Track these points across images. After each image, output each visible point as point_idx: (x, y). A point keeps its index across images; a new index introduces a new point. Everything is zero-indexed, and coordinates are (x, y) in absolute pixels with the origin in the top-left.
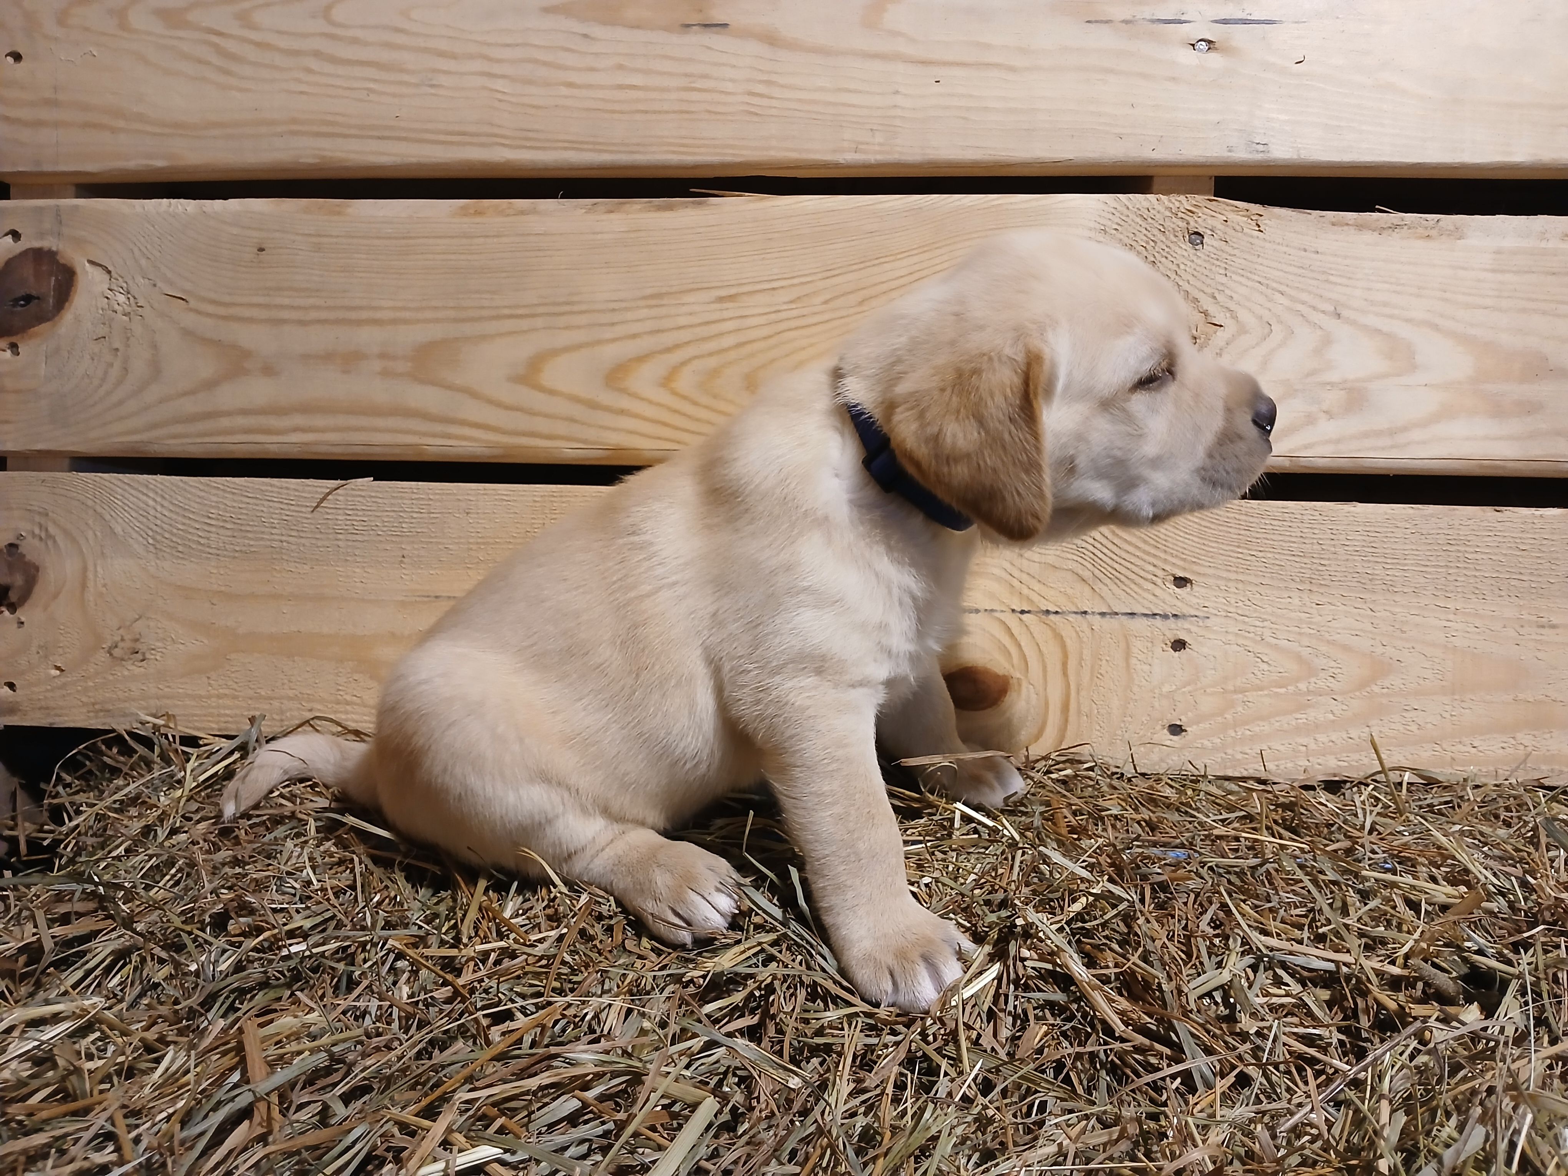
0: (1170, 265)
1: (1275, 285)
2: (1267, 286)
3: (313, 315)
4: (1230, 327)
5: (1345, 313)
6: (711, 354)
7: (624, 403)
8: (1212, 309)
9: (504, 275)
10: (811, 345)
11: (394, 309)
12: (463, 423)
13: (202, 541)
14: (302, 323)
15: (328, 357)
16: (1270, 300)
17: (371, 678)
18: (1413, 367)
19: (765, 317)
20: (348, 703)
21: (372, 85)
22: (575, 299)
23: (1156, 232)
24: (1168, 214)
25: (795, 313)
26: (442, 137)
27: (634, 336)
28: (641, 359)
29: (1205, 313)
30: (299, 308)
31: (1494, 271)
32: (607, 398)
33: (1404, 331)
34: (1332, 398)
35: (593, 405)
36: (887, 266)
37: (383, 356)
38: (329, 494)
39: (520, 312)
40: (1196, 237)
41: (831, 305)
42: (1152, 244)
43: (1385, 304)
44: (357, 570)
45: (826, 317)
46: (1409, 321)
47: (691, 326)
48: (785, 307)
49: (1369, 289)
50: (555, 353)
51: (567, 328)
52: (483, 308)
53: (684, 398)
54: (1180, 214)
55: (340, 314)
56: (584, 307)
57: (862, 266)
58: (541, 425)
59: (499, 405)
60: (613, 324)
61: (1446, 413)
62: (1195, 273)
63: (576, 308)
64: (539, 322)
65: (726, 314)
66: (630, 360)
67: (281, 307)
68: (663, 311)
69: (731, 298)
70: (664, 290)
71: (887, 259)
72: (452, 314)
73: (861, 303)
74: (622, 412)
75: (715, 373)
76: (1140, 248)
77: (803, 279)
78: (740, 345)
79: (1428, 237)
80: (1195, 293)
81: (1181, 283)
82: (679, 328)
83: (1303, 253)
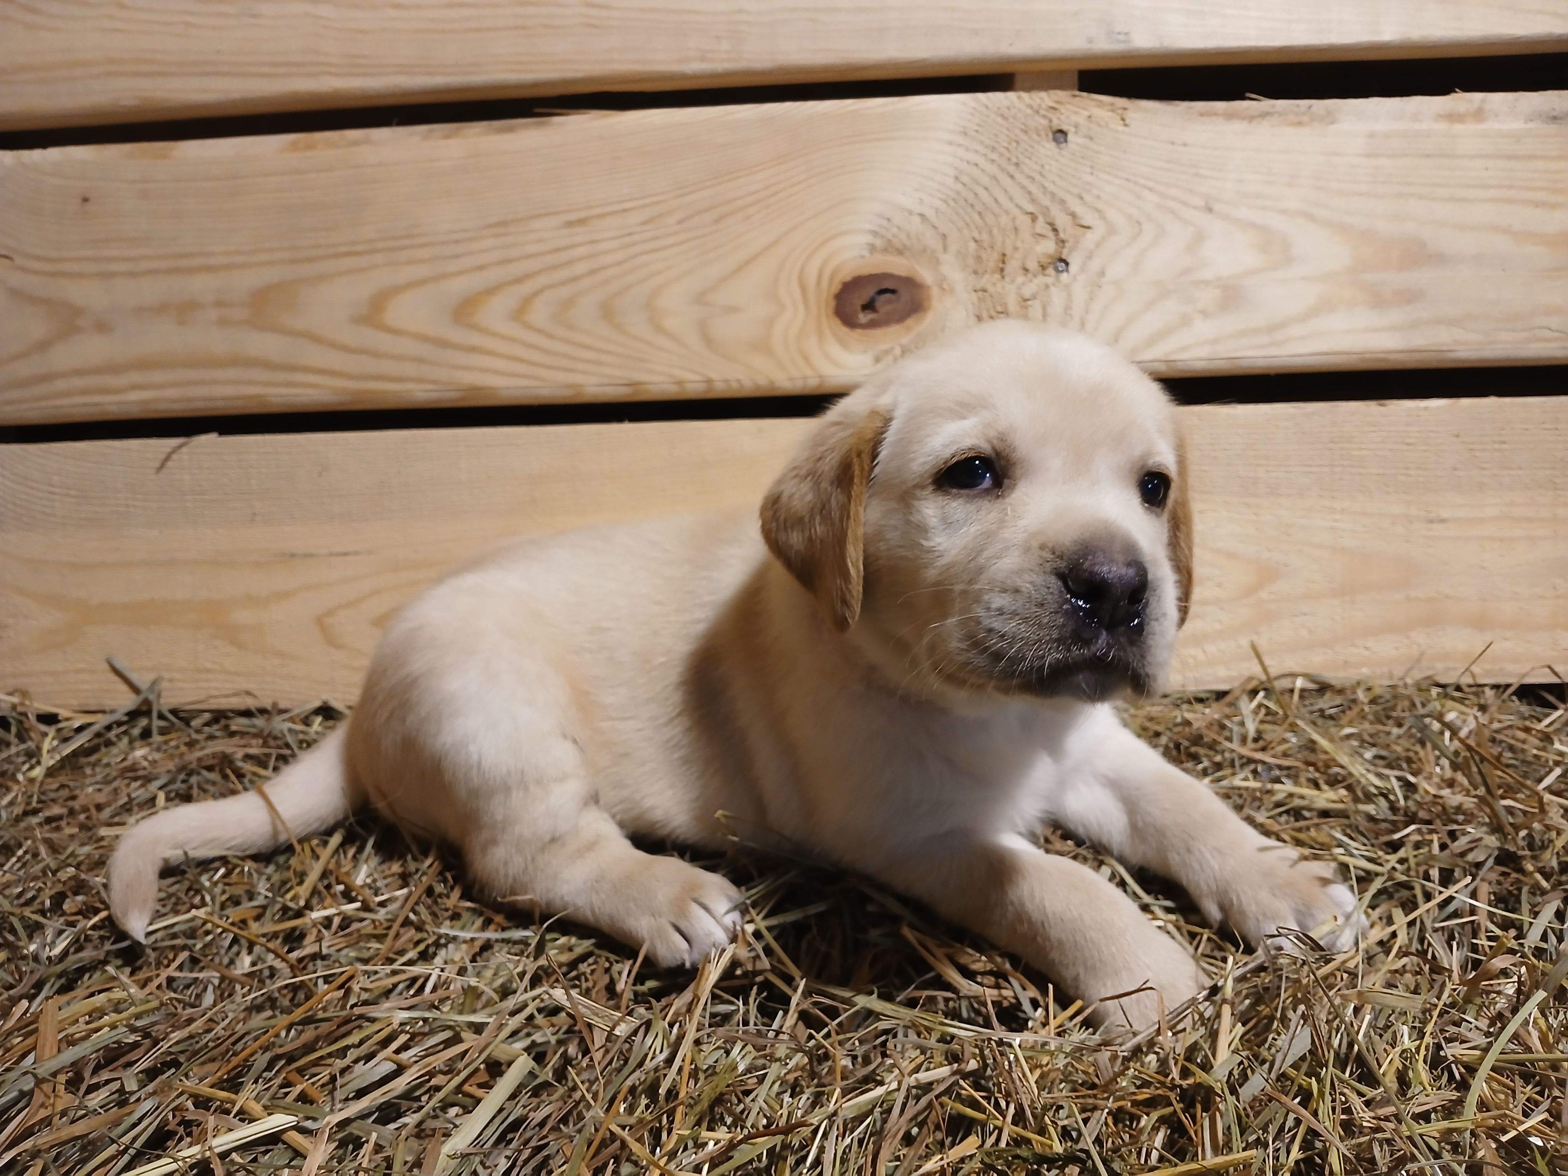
0: (1034, 166)
1: (1143, 182)
2: (1135, 183)
3: (145, 266)
4: (1099, 229)
5: (1217, 207)
6: (563, 283)
7: (476, 339)
8: (1079, 210)
9: (339, 210)
10: (669, 268)
11: (227, 253)
12: (307, 370)
13: (47, 510)
14: (133, 275)
15: (161, 309)
16: (1140, 198)
17: (231, 643)
18: (1289, 260)
19: (618, 240)
20: (208, 671)
21: (190, 19)
22: (414, 231)
23: (1018, 132)
24: (1029, 111)
25: (648, 235)
26: (266, 70)
27: (481, 268)
28: (491, 291)
29: (1073, 215)
30: (129, 259)
31: (1367, 156)
32: (456, 335)
33: (1278, 223)
34: (1208, 297)
35: (442, 344)
36: (743, 181)
37: (220, 304)
38: (172, 453)
39: (360, 248)
40: (1060, 135)
41: (687, 225)
42: (1014, 144)
43: (1258, 196)
44: (208, 532)
45: (682, 237)
46: (1283, 212)
47: (539, 254)
48: (638, 229)
49: (1241, 181)
50: (397, 290)
51: (407, 263)
52: (318, 247)
53: (539, 331)
54: (1042, 112)
55: (173, 263)
56: (424, 240)
57: (715, 181)
58: (388, 367)
59: (345, 348)
60: (457, 256)
61: (1324, 307)
62: (1060, 173)
63: (417, 241)
64: (379, 258)
65: (576, 240)
66: (480, 293)
67: (110, 260)
68: (508, 240)
69: (581, 222)
70: (509, 217)
71: (741, 173)
72: (286, 255)
73: (717, 221)
74: (473, 349)
75: (569, 303)
76: (1002, 150)
77: (655, 199)
78: (593, 272)
79: (1300, 124)
80: (1061, 194)
81: (1046, 184)
82: (528, 257)
83: (1171, 147)
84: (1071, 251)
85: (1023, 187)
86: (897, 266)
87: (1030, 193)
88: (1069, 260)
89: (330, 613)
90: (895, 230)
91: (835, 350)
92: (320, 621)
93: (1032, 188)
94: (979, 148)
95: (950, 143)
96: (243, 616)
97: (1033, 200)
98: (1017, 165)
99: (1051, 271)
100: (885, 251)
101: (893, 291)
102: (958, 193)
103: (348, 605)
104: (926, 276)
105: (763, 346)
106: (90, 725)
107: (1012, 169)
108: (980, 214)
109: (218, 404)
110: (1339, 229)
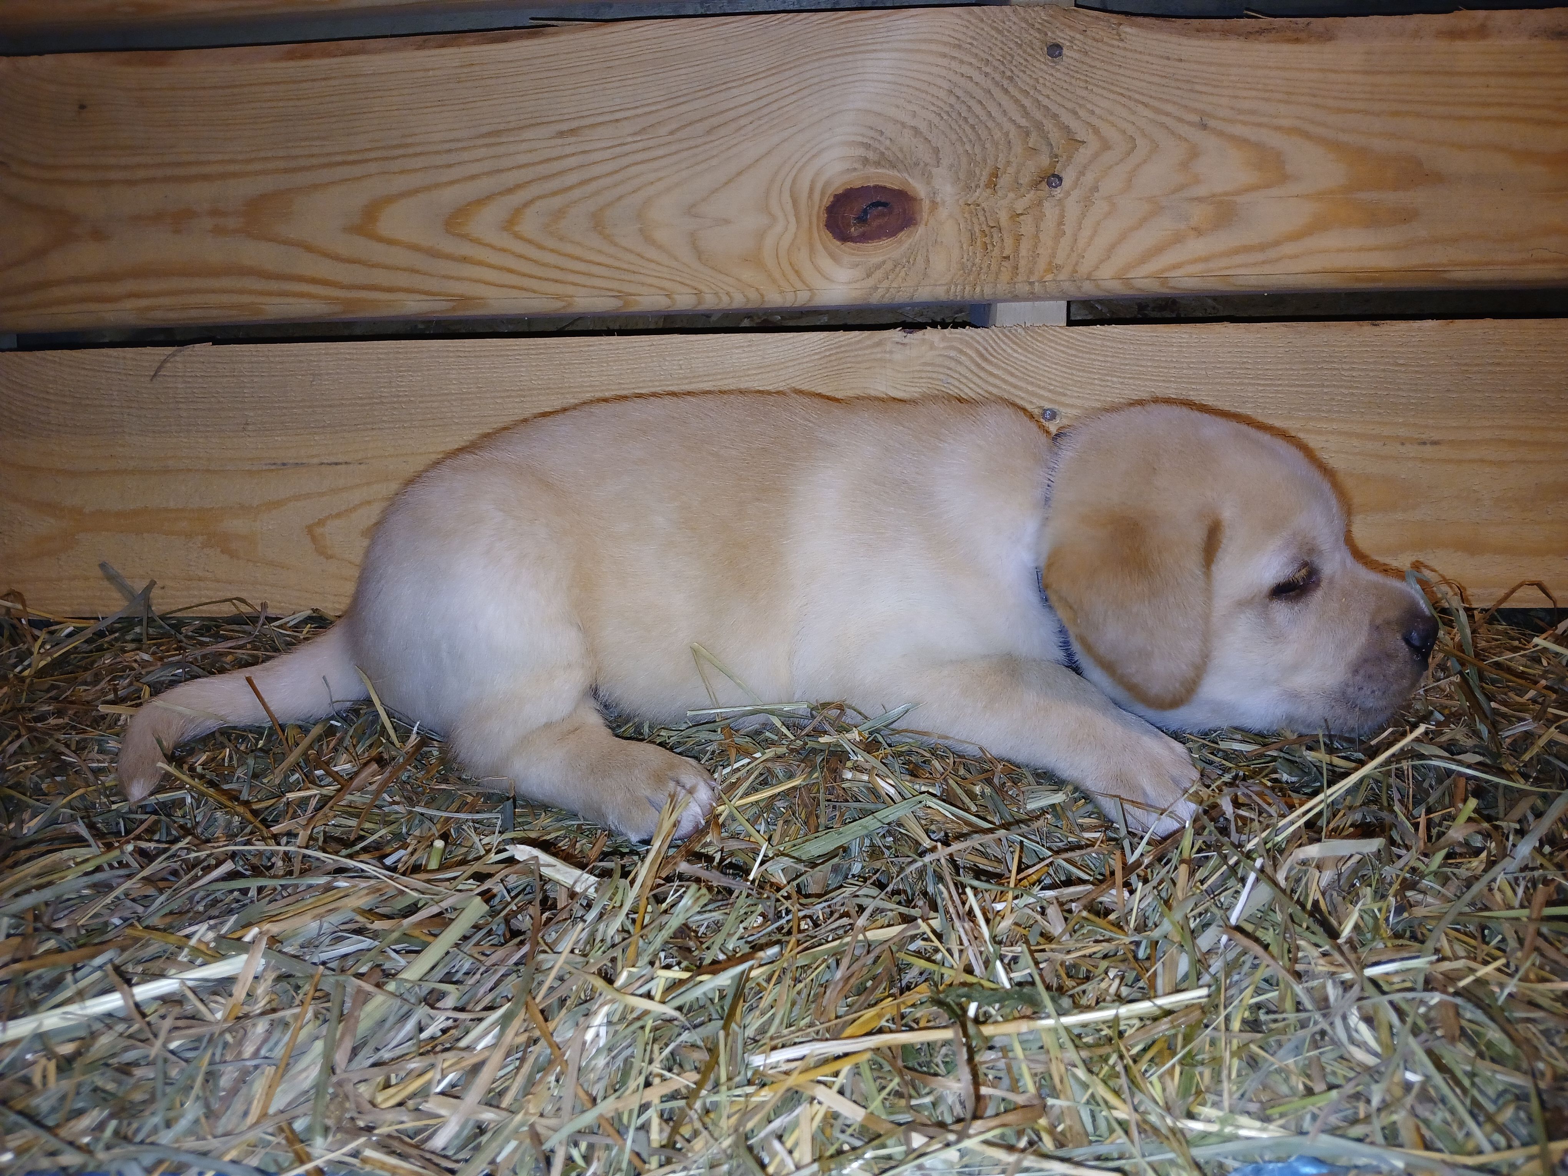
0: (1028, 80)
1: (1137, 96)
2: (1130, 98)
3: (141, 174)
4: (1094, 145)
5: (1212, 123)
6: (554, 194)
7: (467, 250)
8: (1074, 124)
9: (334, 119)
10: (660, 179)
11: (222, 162)
12: (300, 279)
13: (43, 418)
14: (129, 183)
15: (157, 218)
16: (1134, 113)
17: (222, 552)
18: (1284, 178)
19: (609, 151)
20: (200, 579)
22: (409, 140)
23: (1012, 45)
24: (1024, 25)
25: (640, 145)
27: (473, 177)
29: (1067, 129)
30: (126, 167)
31: (1366, 73)
32: (448, 245)
33: (1275, 140)
34: (1199, 214)
35: (434, 254)
36: (735, 92)
37: (215, 213)
38: (165, 361)
39: (351, 157)
40: (1055, 50)
41: (679, 135)
42: (1009, 58)
43: (1253, 112)
44: (201, 440)
45: (674, 148)
46: (1278, 128)
47: (533, 164)
48: (630, 139)
49: (1236, 97)
50: (390, 199)
51: (402, 172)
52: (313, 156)
53: (530, 242)
54: (1037, 26)
55: (169, 172)
56: (418, 149)
57: (708, 92)
58: (379, 277)
59: (337, 258)
60: (449, 166)
61: (1318, 225)
62: (1055, 87)
63: (410, 151)
64: (373, 167)
65: (568, 150)
66: (469, 204)
67: (108, 167)
68: (502, 150)
69: (573, 132)
70: (501, 127)
71: (734, 84)
72: (282, 164)
73: (709, 132)
74: (465, 260)
75: (559, 214)
76: (996, 63)
77: (647, 109)
78: (583, 183)
79: (1297, 40)
80: (1054, 108)
81: (1041, 98)
82: (520, 167)
83: (1166, 62)
84: (1064, 167)
85: (1017, 101)
86: (891, 179)
87: (1023, 106)
88: (1063, 175)
89: (321, 523)
90: (888, 142)
91: (825, 263)
92: (310, 529)
93: (1027, 103)
94: (973, 61)
95: (944, 56)
96: (237, 525)
97: (1026, 114)
98: (1011, 79)
99: (1044, 184)
100: (878, 164)
101: (885, 205)
102: (951, 106)
103: (338, 515)
104: (919, 188)
105: (754, 259)
106: (82, 629)
107: (1005, 83)
108: (973, 127)
109: (215, 313)
110: (1335, 146)
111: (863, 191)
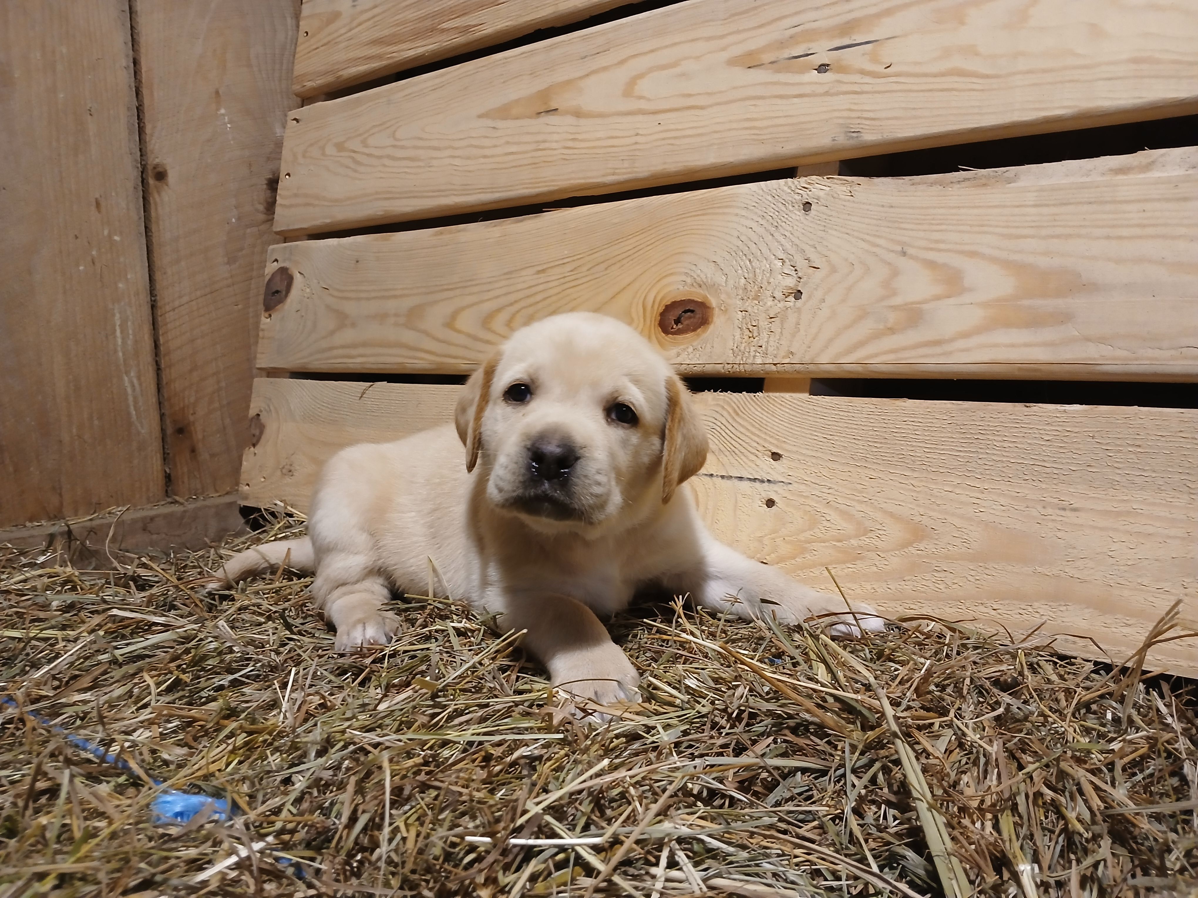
0: (787, 228)
1: (857, 234)
2: (852, 235)
3: (373, 294)
4: (825, 269)
5: (910, 251)
6: (531, 306)
8: (813, 256)
9: (448, 266)
12: (422, 350)
14: (368, 299)
15: (375, 317)
16: (854, 246)
18: (962, 290)
19: (558, 281)
21: (407, 170)
22: (474, 277)
23: (780, 205)
24: (789, 191)
25: (572, 278)
26: (431, 194)
27: (497, 297)
28: (499, 310)
29: (808, 260)
30: (368, 291)
31: (1036, 206)
32: (483, 334)
33: (957, 261)
34: (894, 318)
35: (476, 338)
36: (622, 244)
37: (396, 315)
38: (366, 390)
39: (451, 287)
40: (807, 206)
42: (777, 213)
43: (941, 242)
45: (589, 278)
46: (961, 252)
47: (522, 290)
48: (567, 275)
49: (927, 230)
50: (463, 309)
51: (469, 294)
54: (798, 191)
55: (382, 294)
56: (477, 282)
57: (609, 245)
58: (453, 351)
59: (438, 340)
60: (489, 291)
61: (989, 325)
62: (803, 231)
63: (474, 283)
64: (458, 292)
65: (539, 281)
66: (494, 311)
67: (361, 291)
68: (512, 281)
69: (543, 271)
72: (424, 290)
73: (606, 269)
76: (769, 218)
77: (579, 257)
78: (545, 299)
79: (984, 185)
80: (802, 246)
81: (792, 240)
82: (518, 291)
83: (882, 209)
84: (805, 285)
85: (778, 242)
86: (697, 294)
87: (782, 245)
88: (803, 290)
90: (699, 272)
93: (786, 243)
94: (754, 217)
95: (737, 215)
97: (783, 250)
98: (777, 227)
99: (791, 298)
100: (692, 285)
101: (692, 311)
102: (739, 247)
104: (713, 302)
107: (773, 231)
108: (750, 260)
109: (388, 366)
110: (1007, 264)
111: (682, 302)
